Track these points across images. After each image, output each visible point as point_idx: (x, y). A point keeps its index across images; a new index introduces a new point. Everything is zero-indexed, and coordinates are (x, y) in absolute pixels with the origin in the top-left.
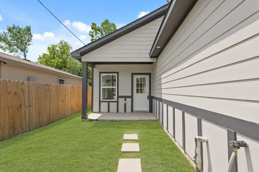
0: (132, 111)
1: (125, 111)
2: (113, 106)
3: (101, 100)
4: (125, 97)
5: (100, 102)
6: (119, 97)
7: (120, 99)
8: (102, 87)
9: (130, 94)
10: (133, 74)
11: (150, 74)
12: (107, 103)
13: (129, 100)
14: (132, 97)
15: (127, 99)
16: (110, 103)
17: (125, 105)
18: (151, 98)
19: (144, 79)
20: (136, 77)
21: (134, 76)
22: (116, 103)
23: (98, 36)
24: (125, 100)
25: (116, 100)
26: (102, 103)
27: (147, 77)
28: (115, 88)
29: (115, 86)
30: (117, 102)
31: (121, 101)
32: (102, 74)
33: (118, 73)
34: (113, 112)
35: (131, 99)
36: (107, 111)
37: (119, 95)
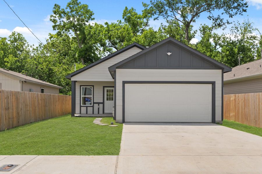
0: (103, 113)
2: (90, 109)
3: (82, 105)
4: (99, 103)
5: (81, 106)
6: (94, 103)
7: (95, 104)
8: (82, 96)
9: (102, 101)
10: (104, 87)
12: (86, 108)
13: (101, 105)
14: (103, 103)
15: (100, 104)
16: (88, 107)
17: (99, 108)
19: (112, 90)
20: (106, 89)
21: (105, 88)
22: (92, 108)
23: (62, 21)
24: (99, 105)
25: (92, 105)
26: (82, 108)
28: (91, 97)
29: (92, 95)
30: (93, 107)
31: (96, 106)
32: (82, 87)
33: (93, 86)
34: (90, 114)
35: (102, 104)
36: (86, 113)
37: (94, 102)
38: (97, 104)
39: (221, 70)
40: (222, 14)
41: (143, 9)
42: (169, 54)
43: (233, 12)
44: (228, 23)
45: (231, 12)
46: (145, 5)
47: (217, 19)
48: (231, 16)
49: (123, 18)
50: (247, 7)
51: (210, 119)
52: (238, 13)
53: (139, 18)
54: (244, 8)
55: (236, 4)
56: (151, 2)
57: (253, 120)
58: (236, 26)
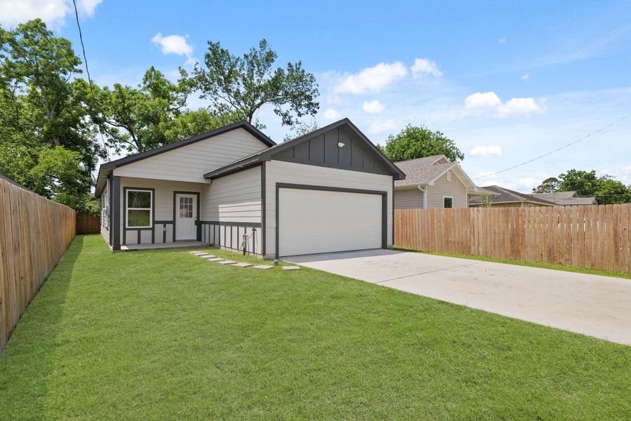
0: (174, 240)
1: (164, 241)
2: (146, 235)
3: (127, 227)
4: (165, 223)
5: (125, 229)
6: (154, 222)
7: (156, 225)
8: (127, 209)
9: (171, 219)
10: (175, 193)
11: (198, 194)
12: (137, 232)
13: (170, 227)
14: (173, 222)
15: (167, 225)
16: (142, 231)
17: (165, 232)
18: (199, 224)
19: (191, 199)
20: (179, 196)
21: (177, 195)
22: (151, 231)
24: (165, 226)
25: (151, 226)
26: (127, 232)
27: (194, 197)
28: (149, 211)
29: (150, 207)
30: (153, 229)
31: (159, 228)
32: (127, 190)
33: (153, 190)
34: (146, 244)
35: (172, 225)
36: (137, 242)
37: (156, 220)
38: (163, 225)
39: (392, 177)
40: (291, 110)
41: (180, 77)
42: (341, 145)
43: (303, 110)
44: (297, 122)
46: (183, 72)
47: (285, 116)
49: (145, 83)
50: (318, 108)
51: (379, 245)
53: (174, 89)
55: (306, 102)
56: (196, 69)
57: (420, 242)
58: (303, 128)
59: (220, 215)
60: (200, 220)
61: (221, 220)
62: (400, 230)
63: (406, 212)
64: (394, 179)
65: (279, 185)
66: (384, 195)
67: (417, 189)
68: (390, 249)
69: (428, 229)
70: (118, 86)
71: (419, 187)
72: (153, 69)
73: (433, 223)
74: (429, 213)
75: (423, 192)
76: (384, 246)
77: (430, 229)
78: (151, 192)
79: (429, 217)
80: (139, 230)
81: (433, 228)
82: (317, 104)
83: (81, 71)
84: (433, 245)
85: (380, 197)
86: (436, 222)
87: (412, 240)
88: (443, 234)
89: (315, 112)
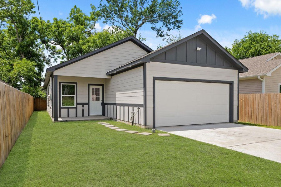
0: (89, 115)
1: (83, 116)
2: (72, 111)
3: (61, 107)
4: (83, 104)
5: (60, 108)
6: (77, 104)
7: (78, 106)
8: (62, 95)
9: (87, 102)
10: (89, 85)
11: (103, 85)
12: (67, 109)
13: (86, 106)
14: (88, 104)
15: (84, 105)
16: (70, 109)
17: (83, 110)
18: (103, 104)
19: (99, 89)
20: (91, 87)
22: (75, 109)
24: (83, 106)
25: (75, 106)
26: (62, 110)
27: (101, 88)
28: (74, 96)
29: (74, 94)
30: (76, 108)
31: (80, 107)
32: (61, 84)
33: (76, 83)
34: (72, 117)
35: (87, 105)
36: (67, 116)
37: (78, 102)
38: (82, 105)
39: (237, 70)
40: (163, 26)
41: (91, 11)
43: (171, 26)
44: (167, 35)
45: (169, 26)
46: (93, 8)
47: (159, 31)
48: (169, 30)
49: (71, 16)
50: (182, 24)
51: (227, 120)
52: (176, 28)
53: (88, 19)
54: (180, 25)
55: (174, 20)
56: (101, 5)
57: (260, 118)
58: (171, 39)
59: (117, 99)
60: (104, 102)
61: (117, 102)
62: (244, 109)
63: (249, 96)
64: (239, 72)
65: (155, 79)
66: (231, 84)
67: (258, 79)
68: (235, 123)
69: (266, 109)
70: (56, 20)
71: (259, 77)
72: (75, 7)
73: (270, 104)
74: (267, 97)
75: (262, 81)
76: (231, 121)
77: (268, 109)
78: (75, 84)
79: (267, 100)
80: (68, 108)
81: (270, 108)
82: (181, 21)
83: (35, 12)
84: (271, 121)
85: (228, 85)
86: (273, 103)
87: (253, 116)
88: (279, 113)
89: (180, 27)
